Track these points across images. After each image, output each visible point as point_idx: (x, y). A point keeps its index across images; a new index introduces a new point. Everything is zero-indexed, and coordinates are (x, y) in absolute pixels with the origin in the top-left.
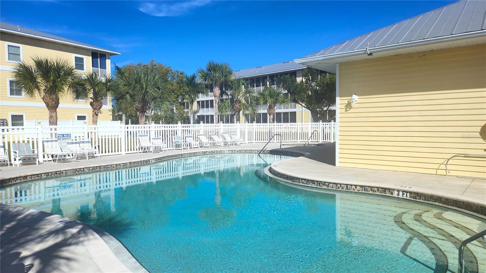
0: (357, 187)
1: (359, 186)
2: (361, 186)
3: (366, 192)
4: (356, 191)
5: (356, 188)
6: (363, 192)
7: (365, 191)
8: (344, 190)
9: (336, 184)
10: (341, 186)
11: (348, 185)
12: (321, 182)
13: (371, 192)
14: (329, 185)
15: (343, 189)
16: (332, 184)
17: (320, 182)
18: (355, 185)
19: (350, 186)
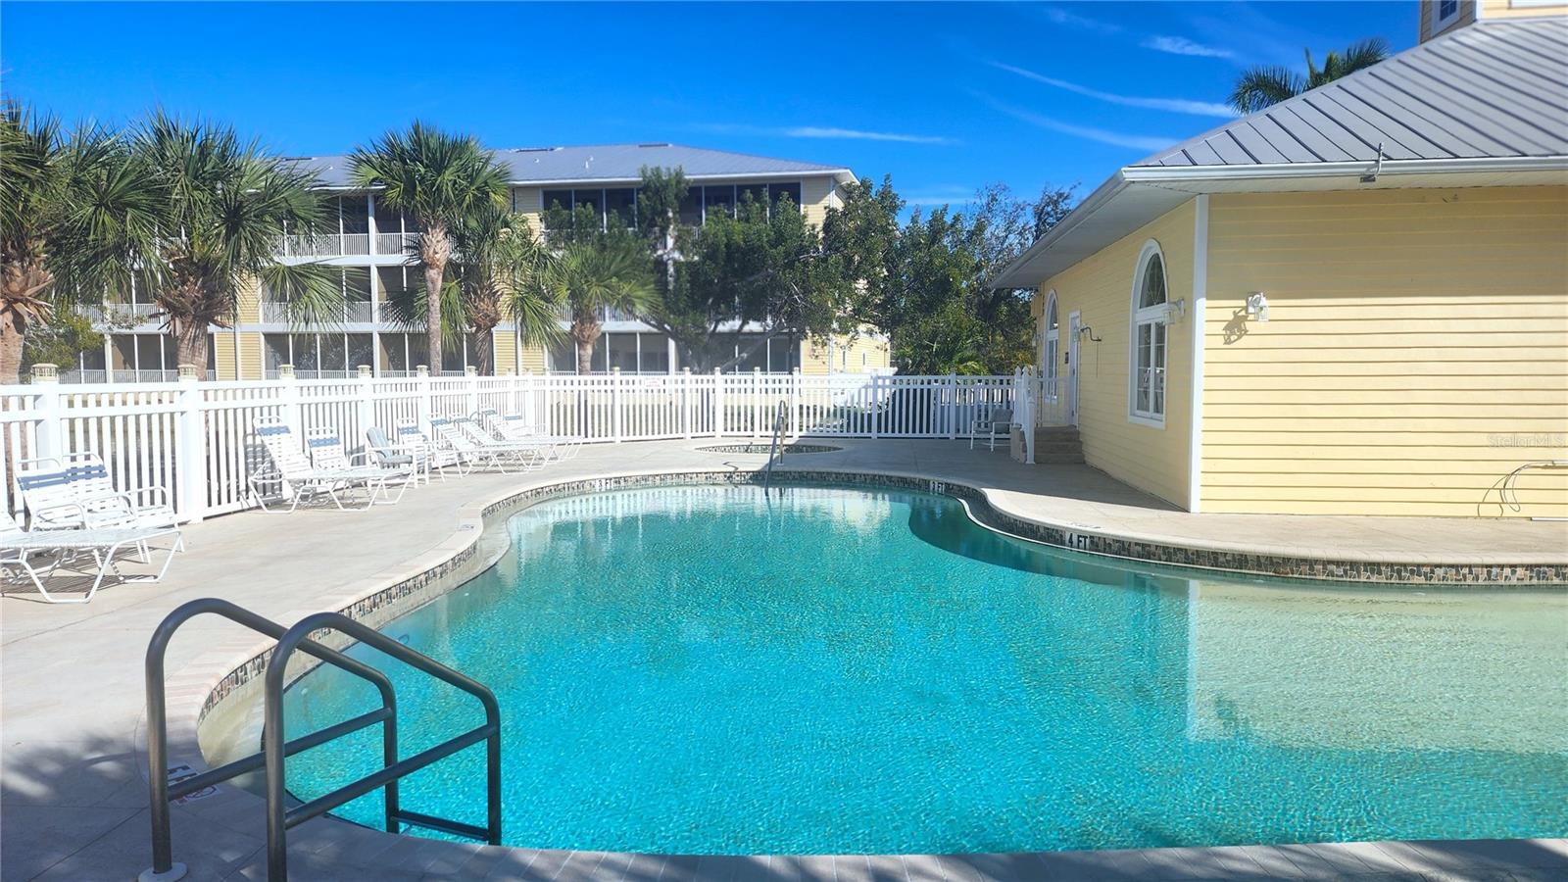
0: (1518, 569)
1: (1522, 566)
2: (1529, 567)
3: (1541, 582)
4: (1514, 581)
5: (1514, 572)
6: (1535, 581)
7: (1539, 579)
8: (1480, 582)
9: (1457, 567)
10: (1471, 572)
11: (1491, 566)
12: (1405, 565)
13: (1556, 581)
14: (1432, 572)
15: (1477, 580)
16: (1443, 568)
17: (1401, 565)
18: (1511, 566)
19: (1498, 570)
